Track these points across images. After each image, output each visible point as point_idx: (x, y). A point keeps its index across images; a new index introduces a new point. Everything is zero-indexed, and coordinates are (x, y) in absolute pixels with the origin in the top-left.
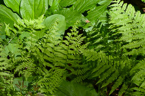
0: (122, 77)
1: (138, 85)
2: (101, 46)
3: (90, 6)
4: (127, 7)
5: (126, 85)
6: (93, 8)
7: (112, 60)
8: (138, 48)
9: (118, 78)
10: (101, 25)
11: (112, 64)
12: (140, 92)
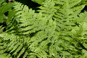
0: (25, 48)
1: (33, 51)
2: (13, 31)
3: (9, 9)
4: (24, 7)
5: (27, 52)
6: (10, 10)
7: (19, 38)
8: (31, 30)
9: (22, 49)
10: (14, 19)
11: (19, 41)
12: (34, 55)
